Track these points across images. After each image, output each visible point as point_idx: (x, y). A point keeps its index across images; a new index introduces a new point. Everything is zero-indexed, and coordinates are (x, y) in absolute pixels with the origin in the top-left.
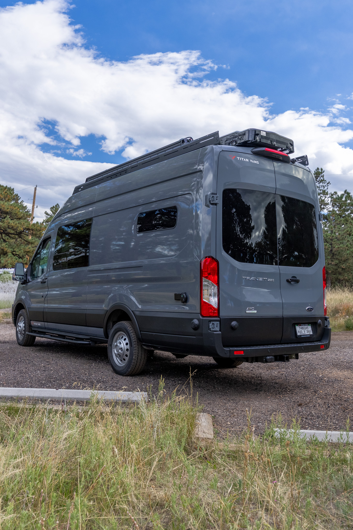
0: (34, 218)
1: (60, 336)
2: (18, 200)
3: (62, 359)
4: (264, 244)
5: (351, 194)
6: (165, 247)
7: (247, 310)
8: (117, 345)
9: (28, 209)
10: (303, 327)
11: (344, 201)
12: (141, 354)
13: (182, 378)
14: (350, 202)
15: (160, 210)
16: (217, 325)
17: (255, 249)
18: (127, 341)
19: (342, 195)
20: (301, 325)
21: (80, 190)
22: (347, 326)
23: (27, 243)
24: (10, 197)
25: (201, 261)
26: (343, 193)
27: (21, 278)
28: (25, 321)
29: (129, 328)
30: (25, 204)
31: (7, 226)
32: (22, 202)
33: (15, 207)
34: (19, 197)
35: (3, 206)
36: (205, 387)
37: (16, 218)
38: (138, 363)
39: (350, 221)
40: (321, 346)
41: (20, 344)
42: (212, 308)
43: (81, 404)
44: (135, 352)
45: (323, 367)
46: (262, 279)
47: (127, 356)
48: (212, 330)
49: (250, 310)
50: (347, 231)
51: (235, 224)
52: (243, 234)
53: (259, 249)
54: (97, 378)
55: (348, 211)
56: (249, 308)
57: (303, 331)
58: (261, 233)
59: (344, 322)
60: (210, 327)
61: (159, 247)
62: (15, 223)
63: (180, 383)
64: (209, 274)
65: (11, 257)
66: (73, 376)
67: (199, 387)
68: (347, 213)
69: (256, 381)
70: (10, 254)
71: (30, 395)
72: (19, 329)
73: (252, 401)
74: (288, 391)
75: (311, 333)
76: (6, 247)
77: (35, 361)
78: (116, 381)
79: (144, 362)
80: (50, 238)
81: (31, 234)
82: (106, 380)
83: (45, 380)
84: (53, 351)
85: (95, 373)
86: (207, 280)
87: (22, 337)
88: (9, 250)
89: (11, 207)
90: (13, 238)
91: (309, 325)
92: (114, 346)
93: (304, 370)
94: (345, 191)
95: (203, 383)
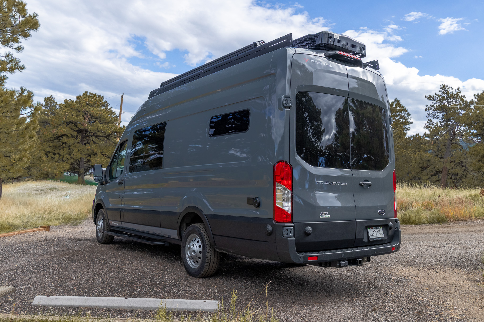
0: (121, 122)
1: (136, 236)
2: (107, 106)
3: (138, 259)
4: (334, 147)
5: (400, 102)
6: (238, 150)
7: (321, 215)
8: (190, 248)
9: (116, 114)
10: (375, 229)
11: (394, 108)
12: (214, 257)
13: (255, 280)
14: (400, 108)
15: (233, 114)
16: (291, 231)
17: (325, 151)
18: (200, 243)
19: (393, 102)
20: (373, 229)
21: (155, 94)
22: (403, 220)
23: (115, 144)
24: (99, 103)
25: (274, 165)
26: (394, 101)
27: (100, 179)
28: (104, 221)
29: (203, 231)
30: (114, 110)
31: (96, 130)
32: (111, 108)
33: (104, 112)
34: (108, 103)
35: (93, 112)
36: (277, 290)
37: (104, 122)
38: (211, 266)
39: (400, 126)
40: (393, 248)
41: (99, 242)
42: (286, 213)
43: (150, 315)
44: (208, 254)
45: (389, 264)
46: (336, 183)
47: (200, 258)
48: (285, 236)
49: (324, 215)
50: (398, 134)
51: (307, 128)
52: (314, 138)
53: (329, 151)
54: (170, 281)
55: (398, 117)
56: (323, 213)
57: (375, 234)
58: (332, 137)
59: (401, 217)
60: (284, 233)
61: (233, 149)
62: (104, 127)
63: (253, 286)
64: (283, 179)
65: (100, 157)
66: (146, 279)
67: (272, 290)
68: (397, 118)
69: (327, 281)
70: (99, 154)
71: (98, 305)
72: (98, 228)
73: (326, 306)
74: (360, 293)
75: (383, 236)
76: (96, 148)
77: (110, 261)
78: (188, 284)
79: (217, 264)
80: (127, 140)
81: (118, 137)
82: (178, 283)
83: (117, 284)
84: (131, 249)
85: (168, 274)
86: (280, 185)
87: (102, 235)
88: (98, 151)
89: (100, 113)
90: (102, 141)
91: (380, 228)
92: (188, 248)
93: (371, 267)
94: (396, 100)
95: (276, 284)
